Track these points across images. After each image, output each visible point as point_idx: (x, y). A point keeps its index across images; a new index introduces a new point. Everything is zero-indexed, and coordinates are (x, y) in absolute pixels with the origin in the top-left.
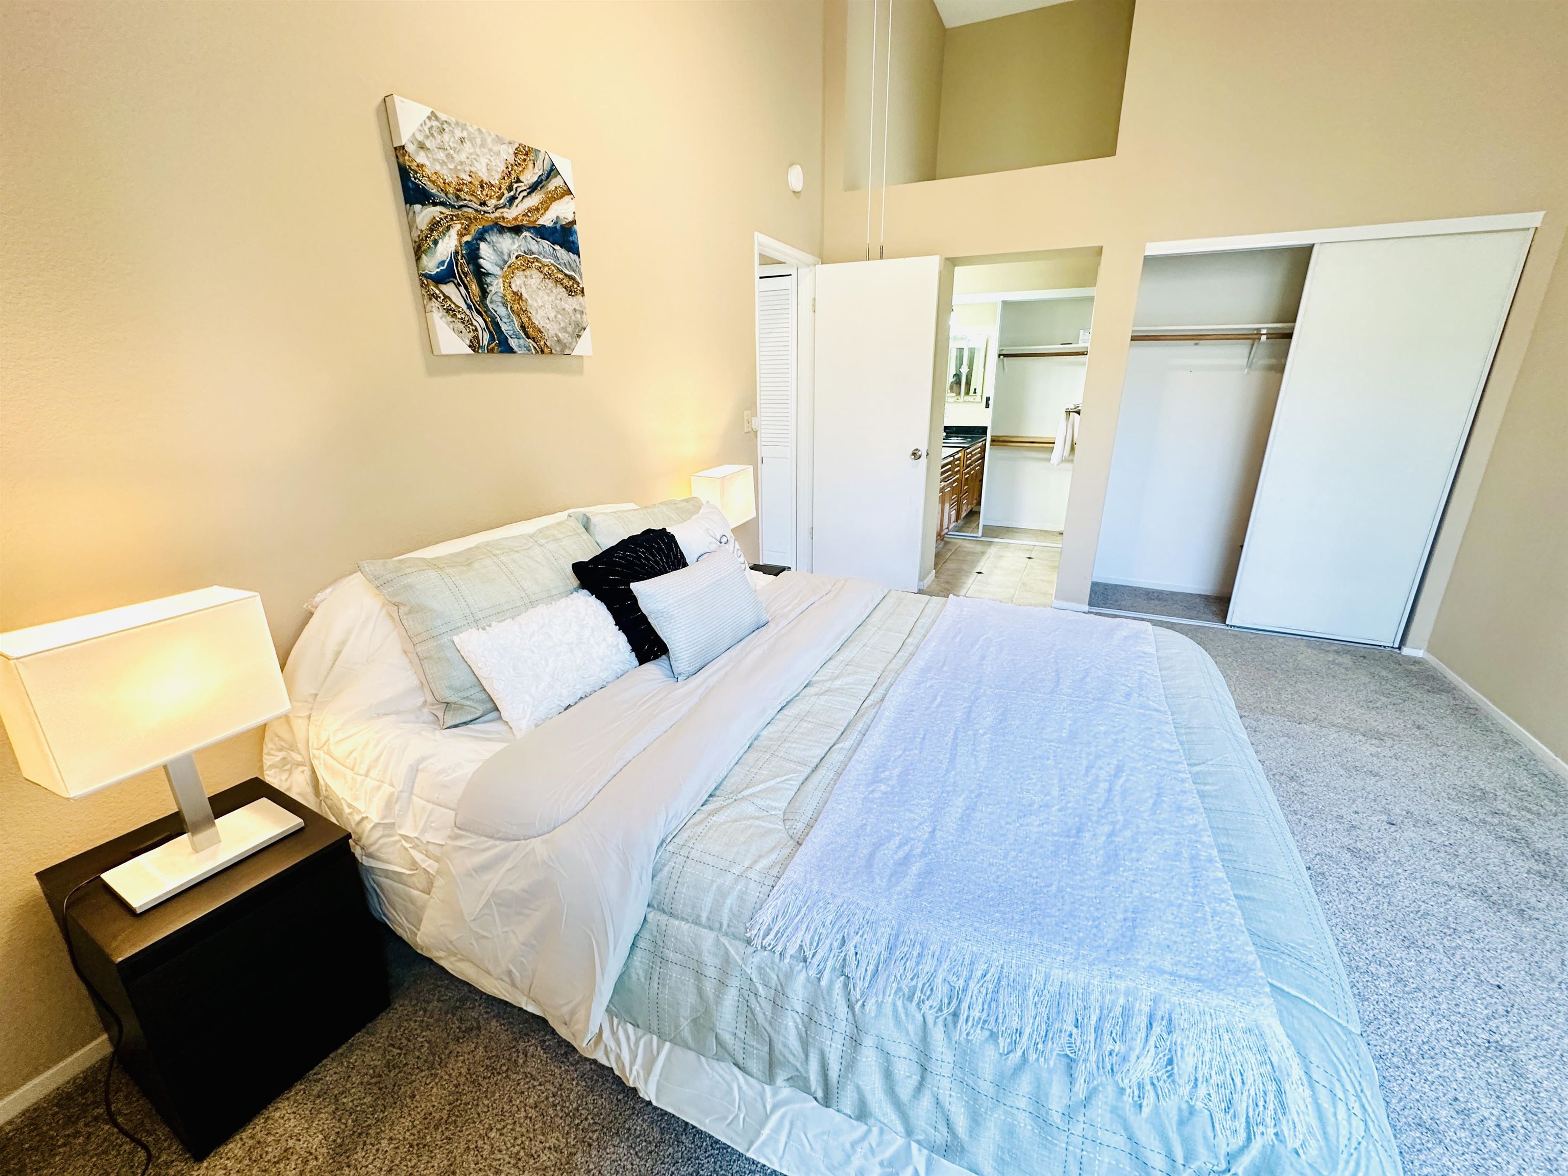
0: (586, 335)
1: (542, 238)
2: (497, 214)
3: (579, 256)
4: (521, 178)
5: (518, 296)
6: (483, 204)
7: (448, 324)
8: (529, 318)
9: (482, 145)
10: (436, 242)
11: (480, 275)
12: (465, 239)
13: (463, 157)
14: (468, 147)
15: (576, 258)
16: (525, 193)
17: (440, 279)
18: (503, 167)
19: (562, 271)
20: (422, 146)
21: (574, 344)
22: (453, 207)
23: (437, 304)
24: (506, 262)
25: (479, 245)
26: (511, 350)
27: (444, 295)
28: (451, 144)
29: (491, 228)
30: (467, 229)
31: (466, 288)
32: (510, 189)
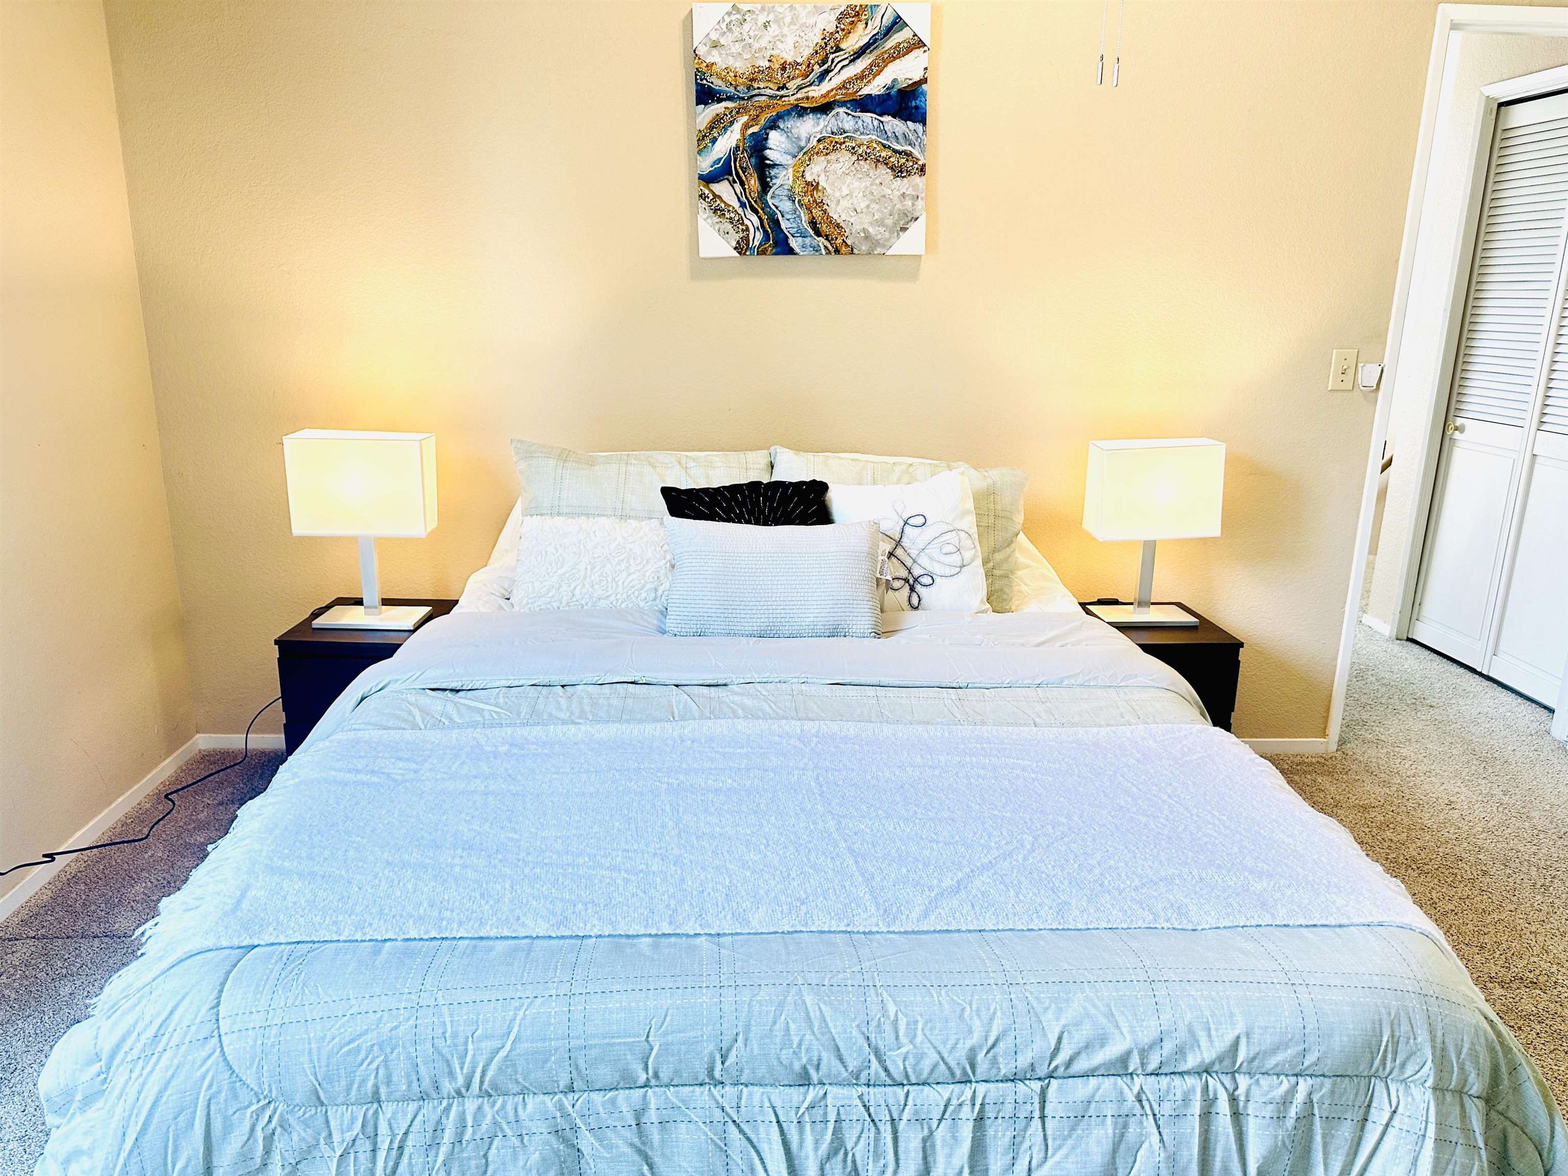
0: (914, 227)
1: (864, 110)
2: (799, 95)
3: (924, 124)
4: (843, 46)
5: (814, 186)
6: (783, 87)
7: (713, 225)
8: (825, 211)
9: (792, 23)
10: (714, 141)
11: (764, 168)
12: (751, 131)
13: (763, 43)
14: (773, 29)
15: (919, 127)
16: (846, 62)
17: (709, 179)
18: (818, 39)
19: (889, 147)
20: (715, 45)
21: (893, 240)
22: (743, 99)
23: (705, 205)
24: (802, 149)
25: (768, 134)
26: (791, 251)
27: (714, 194)
28: (751, 33)
29: (788, 113)
30: (755, 119)
31: (742, 184)
32: (824, 62)
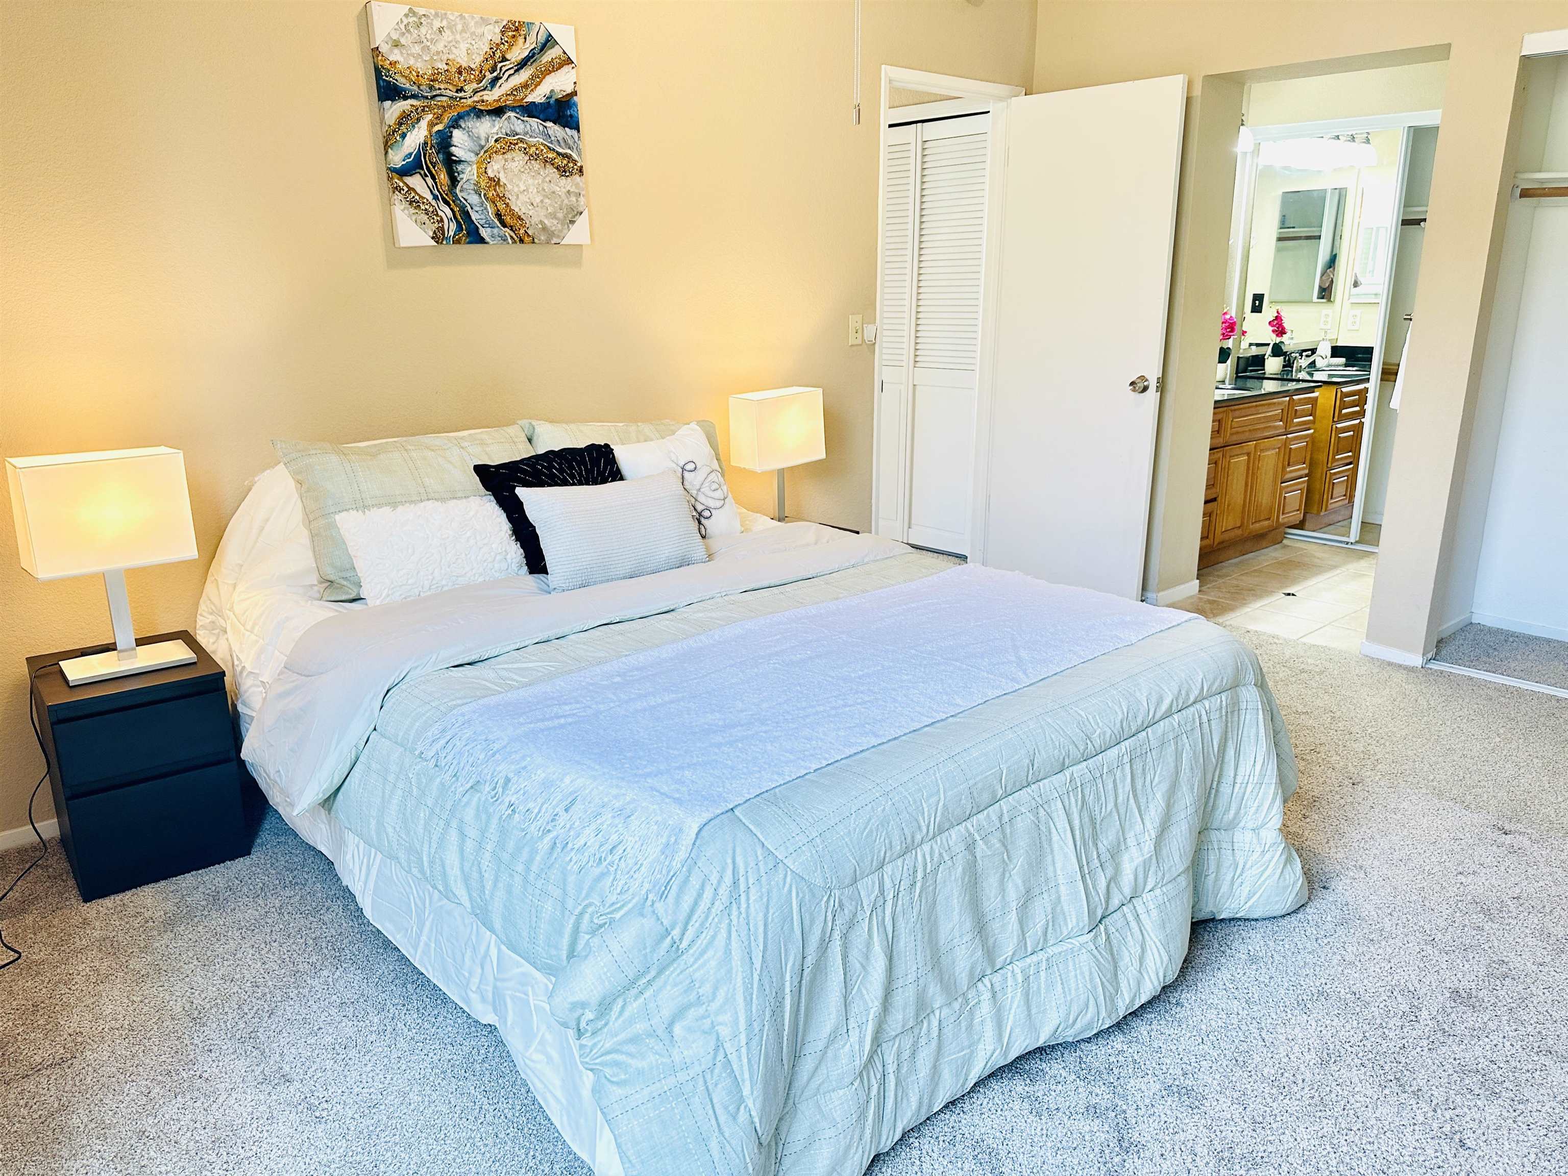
0: (582, 221)
1: (531, 116)
2: (476, 98)
3: (579, 131)
4: (508, 56)
5: (495, 182)
6: (461, 90)
7: (410, 216)
8: (507, 205)
9: (463, 31)
10: (404, 136)
11: (451, 163)
12: (436, 128)
13: (440, 46)
14: (447, 35)
15: (574, 132)
16: (512, 71)
17: (404, 172)
18: (486, 48)
19: (554, 150)
20: (396, 44)
21: (565, 231)
22: (427, 98)
23: (400, 197)
24: (483, 147)
25: (451, 132)
26: (482, 241)
27: (408, 186)
28: (428, 36)
29: (468, 114)
30: (439, 118)
31: (433, 178)
32: (493, 70)
